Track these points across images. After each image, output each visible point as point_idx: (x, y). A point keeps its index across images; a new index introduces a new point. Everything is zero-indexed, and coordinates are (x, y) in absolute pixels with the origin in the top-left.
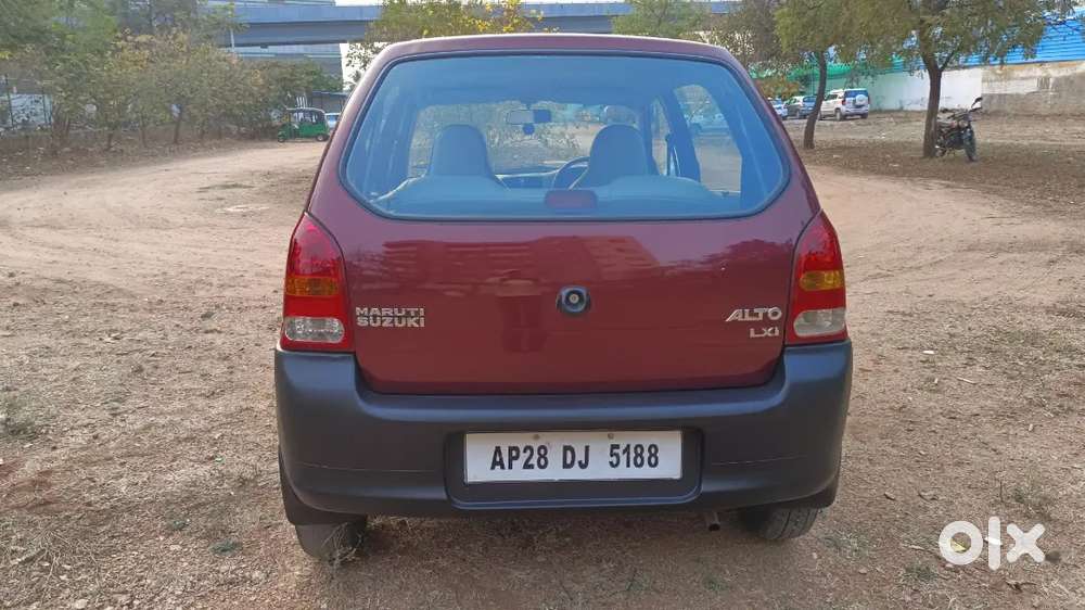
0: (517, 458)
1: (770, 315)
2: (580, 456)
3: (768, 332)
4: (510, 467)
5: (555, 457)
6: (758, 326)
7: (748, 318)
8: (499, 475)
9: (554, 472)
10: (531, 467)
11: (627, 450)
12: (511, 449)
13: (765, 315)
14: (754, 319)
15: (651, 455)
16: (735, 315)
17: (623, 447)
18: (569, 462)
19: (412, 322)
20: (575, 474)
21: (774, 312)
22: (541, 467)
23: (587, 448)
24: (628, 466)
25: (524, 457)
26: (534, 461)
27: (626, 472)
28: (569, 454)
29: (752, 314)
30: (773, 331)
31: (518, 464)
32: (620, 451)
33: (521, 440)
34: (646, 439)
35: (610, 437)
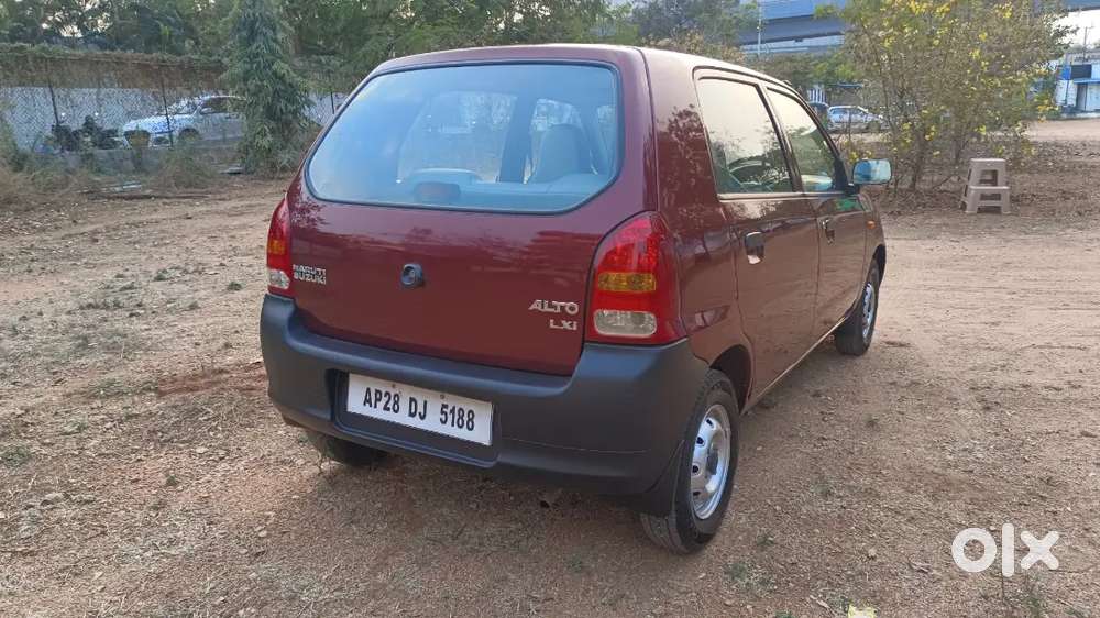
0: (380, 400)
1: (567, 309)
2: (420, 409)
3: (566, 325)
4: (376, 407)
5: (404, 405)
6: (559, 317)
7: (546, 309)
8: (367, 411)
9: (402, 418)
10: (389, 409)
11: (453, 411)
12: (377, 392)
13: (562, 308)
14: (552, 310)
15: (469, 420)
16: (537, 305)
17: (450, 408)
18: (413, 411)
19: (320, 281)
20: (415, 422)
21: (572, 307)
22: (396, 412)
23: (425, 403)
24: (453, 425)
25: (384, 400)
26: (390, 405)
27: (450, 430)
28: (413, 404)
29: (550, 306)
30: (571, 325)
31: (381, 405)
32: (448, 411)
33: (384, 387)
34: (467, 405)
35: (443, 397)
